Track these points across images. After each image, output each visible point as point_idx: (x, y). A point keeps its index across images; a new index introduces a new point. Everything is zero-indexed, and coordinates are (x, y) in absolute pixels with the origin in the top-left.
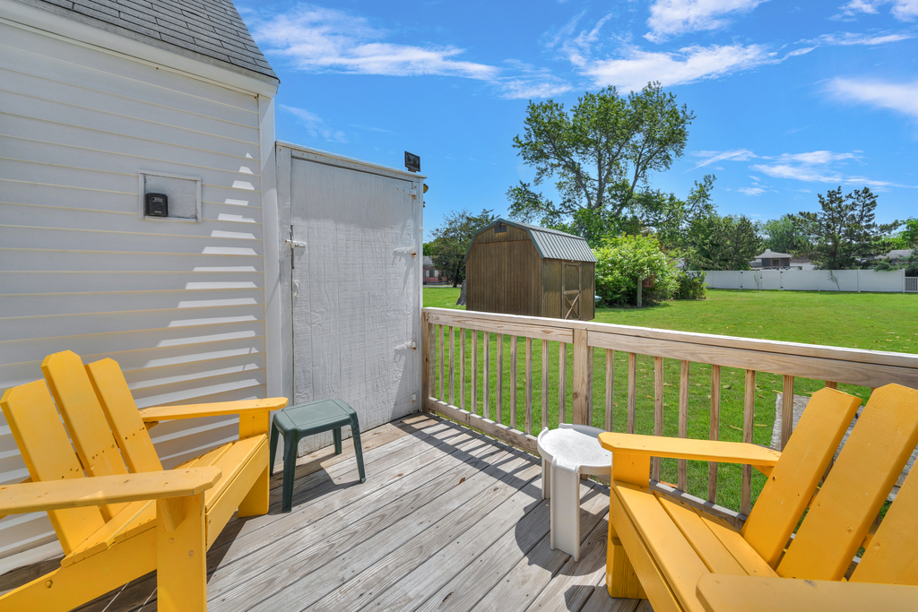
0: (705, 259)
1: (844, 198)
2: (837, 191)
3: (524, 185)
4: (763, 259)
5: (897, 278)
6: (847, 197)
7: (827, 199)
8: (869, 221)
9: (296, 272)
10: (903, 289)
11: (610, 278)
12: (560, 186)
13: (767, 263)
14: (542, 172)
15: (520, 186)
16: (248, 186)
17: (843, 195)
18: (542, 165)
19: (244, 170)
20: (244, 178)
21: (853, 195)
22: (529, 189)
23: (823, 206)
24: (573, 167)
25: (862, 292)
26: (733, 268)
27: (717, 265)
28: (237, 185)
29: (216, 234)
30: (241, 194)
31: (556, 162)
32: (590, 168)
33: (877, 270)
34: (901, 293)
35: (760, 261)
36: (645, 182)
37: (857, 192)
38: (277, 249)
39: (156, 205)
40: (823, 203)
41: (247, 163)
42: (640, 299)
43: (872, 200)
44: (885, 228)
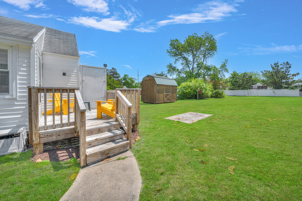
0: (232, 86)
1: (279, 65)
2: (277, 63)
3: (170, 64)
4: (258, 86)
5: (296, 92)
6: (281, 65)
7: (273, 66)
8: (288, 73)
9: (83, 83)
10: (299, 95)
11: (187, 91)
12: (182, 64)
13: (259, 88)
14: (176, 60)
15: (169, 65)
16: (76, 71)
17: (279, 64)
18: (177, 58)
19: (75, 69)
20: (75, 70)
21: (283, 64)
22: (172, 65)
23: (272, 68)
24: (185, 58)
25: (285, 97)
26: (242, 89)
27: (237, 88)
28: (74, 71)
29: (71, 78)
30: (75, 72)
31: (180, 57)
32: (190, 58)
33: (290, 89)
34: (298, 97)
35: (257, 87)
36: (206, 62)
37: (284, 63)
38: (80, 80)
39: (64, 74)
40: (272, 67)
41: (76, 68)
42: (198, 98)
43: (289, 66)
44: (294, 75)
